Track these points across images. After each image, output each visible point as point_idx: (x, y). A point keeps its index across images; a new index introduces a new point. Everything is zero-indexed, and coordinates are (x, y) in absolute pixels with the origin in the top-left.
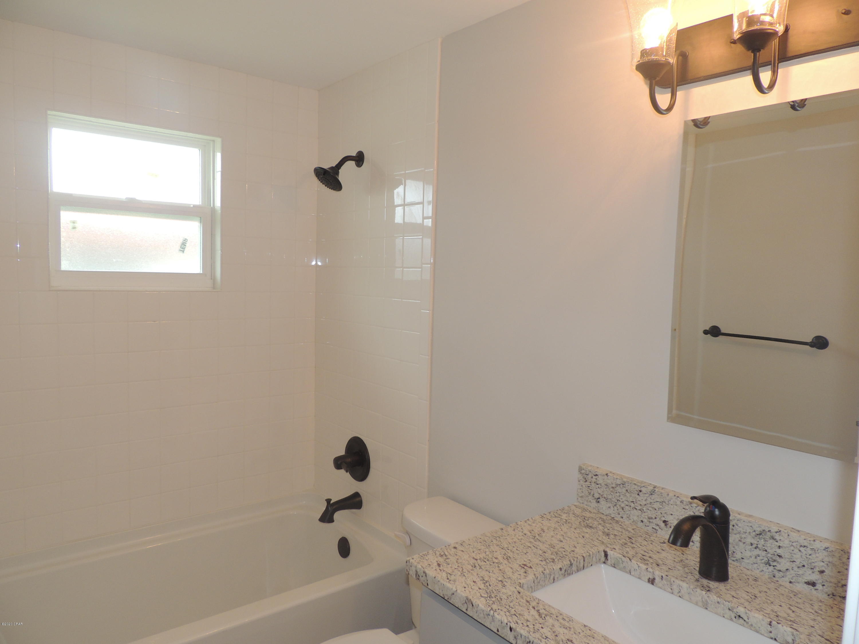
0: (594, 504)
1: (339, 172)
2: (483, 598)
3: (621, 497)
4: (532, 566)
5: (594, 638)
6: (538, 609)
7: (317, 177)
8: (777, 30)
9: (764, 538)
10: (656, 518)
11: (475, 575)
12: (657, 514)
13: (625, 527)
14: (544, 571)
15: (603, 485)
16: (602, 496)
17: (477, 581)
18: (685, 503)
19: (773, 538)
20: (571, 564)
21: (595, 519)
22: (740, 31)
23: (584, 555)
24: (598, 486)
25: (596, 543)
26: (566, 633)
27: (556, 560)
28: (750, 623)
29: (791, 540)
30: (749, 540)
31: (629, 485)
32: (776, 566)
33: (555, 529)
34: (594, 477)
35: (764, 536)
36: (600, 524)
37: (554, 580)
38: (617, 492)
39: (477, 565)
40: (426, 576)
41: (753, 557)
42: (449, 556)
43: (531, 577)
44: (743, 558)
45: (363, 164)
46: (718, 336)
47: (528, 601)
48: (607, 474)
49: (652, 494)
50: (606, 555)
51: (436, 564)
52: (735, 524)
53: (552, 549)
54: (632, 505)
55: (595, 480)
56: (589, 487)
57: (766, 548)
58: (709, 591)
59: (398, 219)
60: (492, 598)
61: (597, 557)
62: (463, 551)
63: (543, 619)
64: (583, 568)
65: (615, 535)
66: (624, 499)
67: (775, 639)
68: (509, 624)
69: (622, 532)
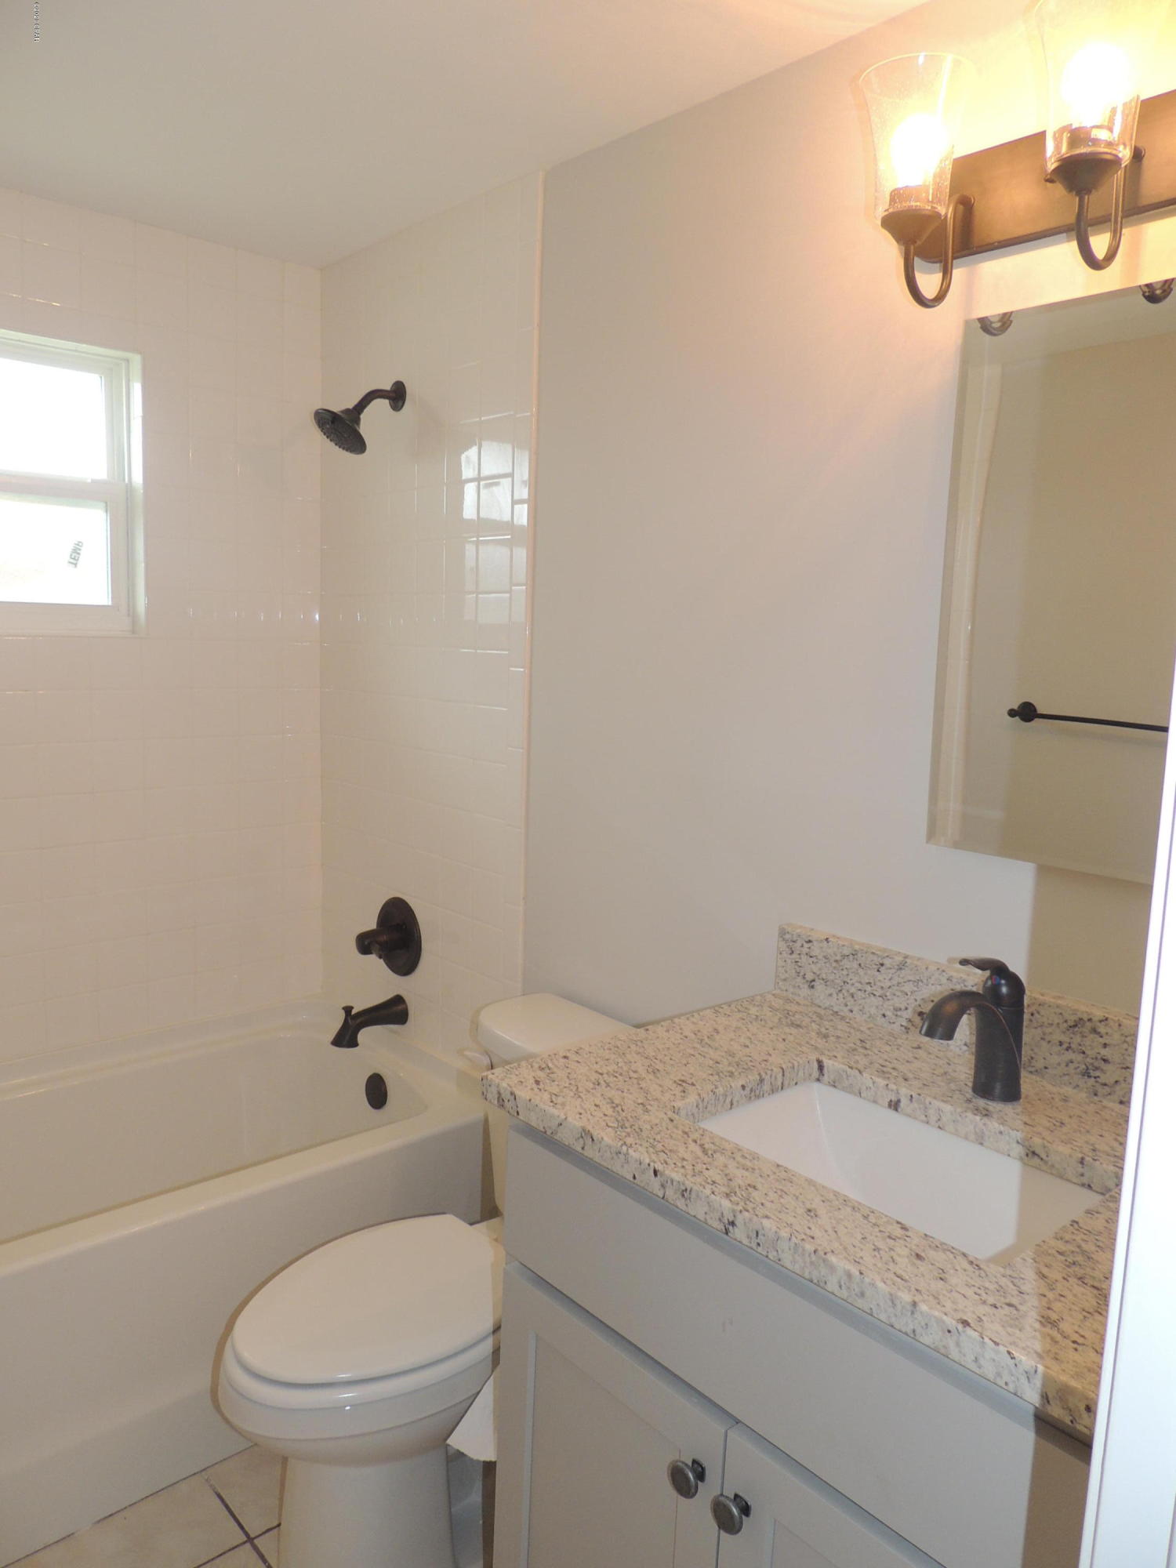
0: (805, 991)
1: (359, 419)
2: (610, 1129)
3: (850, 977)
4: (695, 1083)
5: (791, 1182)
6: (702, 1142)
7: (319, 427)
8: (1120, 155)
9: (1081, 1033)
10: (906, 1009)
11: (599, 1095)
12: (909, 1002)
13: (855, 1025)
14: (714, 1090)
15: (820, 957)
16: (818, 976)
17: (601, 1104)
18: (954, 980)
19: (1094, 1031)
20: (762, 1080)
21: (806, 1015)
22: (1058, 156)
23: (784, 1066)
24: (812, 959)
25: (804, 1049)
26: (746, 1177)
27: (736, 1074)
28: (1050, 1163)
29: (1123, 1032)
30: (1058, 1036)
31: (864, 955)
32: (1098, 1077)
33: (738, 1028)
34: (806, 945)
35: (1081, 1030)
36: (814, 1021)
37: (732, 1104)
38: (844, 968)
39: (602, 1082)
40: (515, 1099)
41: (1064, 1065)
42: (555, 1070)
43: (692, 1098)
44: (1046, 1068)
45: (404, 403)
46: (1033, 720)
47: (686, 1133)
48: (827, 939)
49: (901, 969)
50: (821, 1067)
51: (532, 1081)
52: (1035, 1012)
53: (730, 1058)
54: (868, 988)
55: (808, 950)
56: (796, 962)
57: (1084, 1049)
58: (986, 1115)
59: (469, 512)
60: (626, 1128)
61: (806, 1071)
62: (578, 1062)
63: (709, 1157)
64: (782, 1088)
65: (838, 1037)
66: (856, 979)
67: (1089, 1186)
68: (652, 1164)
69: (850, 1033)
